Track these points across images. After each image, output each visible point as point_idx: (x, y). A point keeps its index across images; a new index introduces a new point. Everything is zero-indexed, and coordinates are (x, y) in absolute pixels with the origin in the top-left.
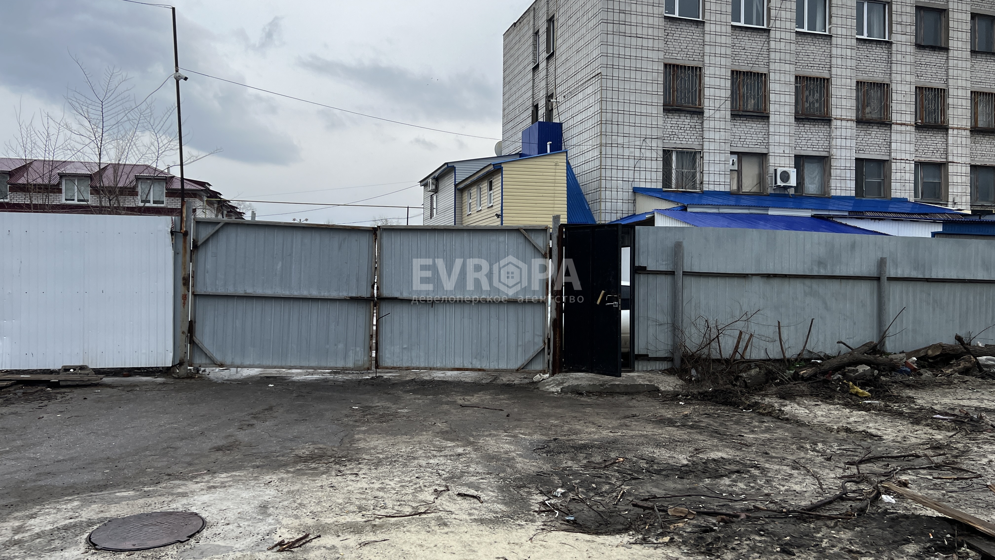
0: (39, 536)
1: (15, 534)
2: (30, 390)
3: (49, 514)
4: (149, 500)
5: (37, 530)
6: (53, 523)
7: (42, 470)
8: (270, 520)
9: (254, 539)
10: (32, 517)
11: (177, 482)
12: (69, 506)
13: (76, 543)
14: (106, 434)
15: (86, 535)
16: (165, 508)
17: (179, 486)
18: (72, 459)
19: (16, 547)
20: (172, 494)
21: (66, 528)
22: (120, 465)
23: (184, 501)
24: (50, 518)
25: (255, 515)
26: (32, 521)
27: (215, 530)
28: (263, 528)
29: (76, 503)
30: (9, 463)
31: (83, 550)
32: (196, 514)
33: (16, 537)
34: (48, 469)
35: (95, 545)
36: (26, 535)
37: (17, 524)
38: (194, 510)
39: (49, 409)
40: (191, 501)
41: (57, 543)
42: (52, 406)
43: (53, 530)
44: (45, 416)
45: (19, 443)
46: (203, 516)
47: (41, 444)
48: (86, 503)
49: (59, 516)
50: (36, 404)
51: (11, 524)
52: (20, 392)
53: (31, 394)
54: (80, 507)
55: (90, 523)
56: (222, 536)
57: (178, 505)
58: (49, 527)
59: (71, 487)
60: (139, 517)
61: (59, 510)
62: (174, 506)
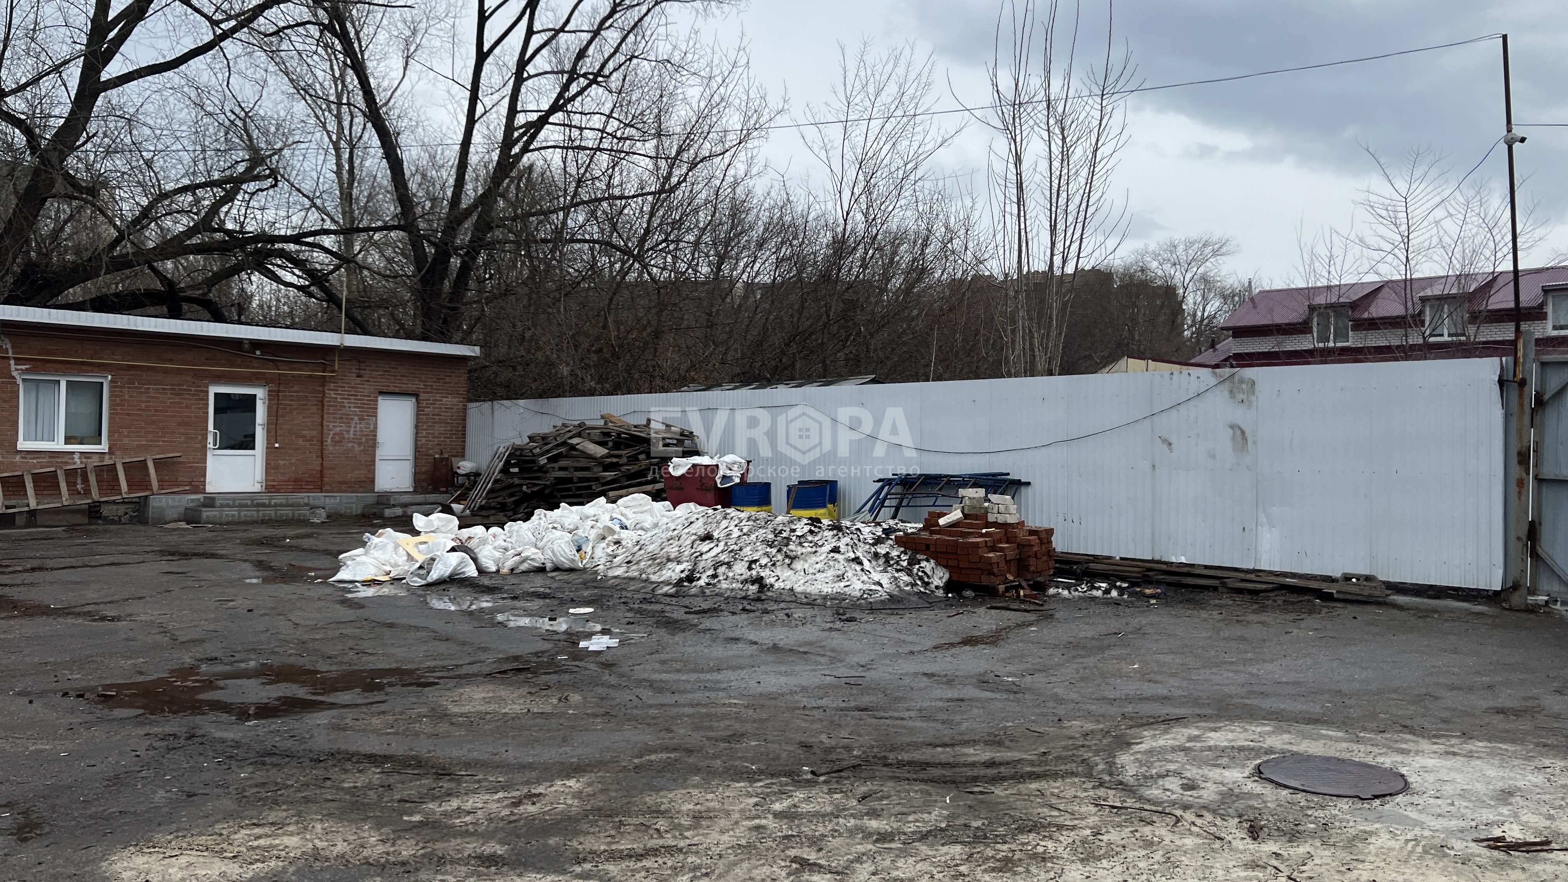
0: (1210, 749)
1: (1188, 741)
2: (1293, 598)
3: (1232, 731)
4: (1355, 747)
5: (1211, 743)
6: (1232, 741)
7: (1256, 688)
8: (1505, 810)
9: (1463, 824)
10: (1215, 730)
11: (1408, 737)
12: (1259, 729)
13: (1244, 766)
14: (1354, 664)
15: (1259, 761)
16: (1369, 760)
17: (1407, 741)
18: (1296, 683)
19: (1182, 753)
20: (1389, 748)
21: (1241, 749)
22: (1348, 702)
23: (1399, 758)
24: (1230, 736)
25: (1485, 798)
26: (1212, 734)
27: (1415, 799)
28: (1488, 815)
29: (1268, 728)
30: (1226, 674)
31: (1247, 774)
32: (1402, 776)
33: (1187, 745)
34: (1264, 689)
35: (1261, 772)
36: (1199, 745)
37: (1196, 732)
38: (1404, 771)
39: (1303, 624)
40: (1408, 760)
41: (1224, 761)
42: (1310, 621)
43: (1227, 747)
44: (1295, 631)
45: (1250, 655)
46: (1410, 780)
47: (1272, 661)
48: (1278, 731)
49: (1242, 736)
50: (1293, 616)
51: (1190, 731)
52: (1280, 600)
53: (1293, 603)
54: (1269, 734)
55: (1270, 751)
56: (1419, 807)
57: (1387, 761)
58: (1226, 744)
59: (1277, 713)
60: (1328, 759)
61: (1246, 730)
62: (1380, 760)
